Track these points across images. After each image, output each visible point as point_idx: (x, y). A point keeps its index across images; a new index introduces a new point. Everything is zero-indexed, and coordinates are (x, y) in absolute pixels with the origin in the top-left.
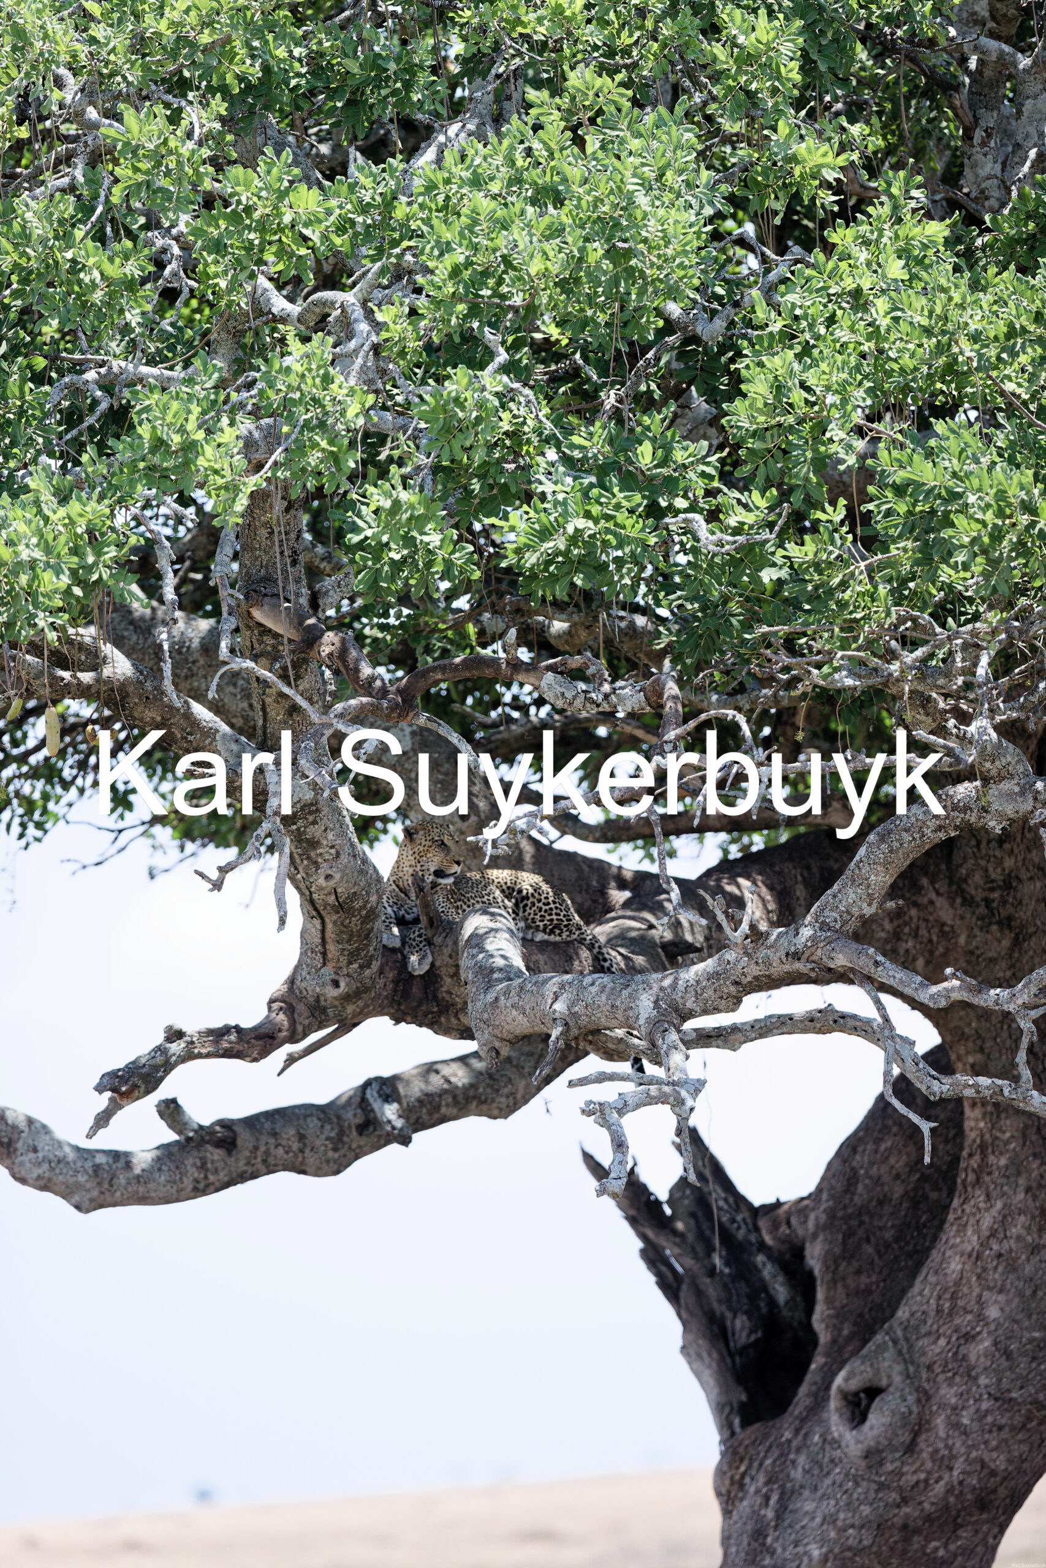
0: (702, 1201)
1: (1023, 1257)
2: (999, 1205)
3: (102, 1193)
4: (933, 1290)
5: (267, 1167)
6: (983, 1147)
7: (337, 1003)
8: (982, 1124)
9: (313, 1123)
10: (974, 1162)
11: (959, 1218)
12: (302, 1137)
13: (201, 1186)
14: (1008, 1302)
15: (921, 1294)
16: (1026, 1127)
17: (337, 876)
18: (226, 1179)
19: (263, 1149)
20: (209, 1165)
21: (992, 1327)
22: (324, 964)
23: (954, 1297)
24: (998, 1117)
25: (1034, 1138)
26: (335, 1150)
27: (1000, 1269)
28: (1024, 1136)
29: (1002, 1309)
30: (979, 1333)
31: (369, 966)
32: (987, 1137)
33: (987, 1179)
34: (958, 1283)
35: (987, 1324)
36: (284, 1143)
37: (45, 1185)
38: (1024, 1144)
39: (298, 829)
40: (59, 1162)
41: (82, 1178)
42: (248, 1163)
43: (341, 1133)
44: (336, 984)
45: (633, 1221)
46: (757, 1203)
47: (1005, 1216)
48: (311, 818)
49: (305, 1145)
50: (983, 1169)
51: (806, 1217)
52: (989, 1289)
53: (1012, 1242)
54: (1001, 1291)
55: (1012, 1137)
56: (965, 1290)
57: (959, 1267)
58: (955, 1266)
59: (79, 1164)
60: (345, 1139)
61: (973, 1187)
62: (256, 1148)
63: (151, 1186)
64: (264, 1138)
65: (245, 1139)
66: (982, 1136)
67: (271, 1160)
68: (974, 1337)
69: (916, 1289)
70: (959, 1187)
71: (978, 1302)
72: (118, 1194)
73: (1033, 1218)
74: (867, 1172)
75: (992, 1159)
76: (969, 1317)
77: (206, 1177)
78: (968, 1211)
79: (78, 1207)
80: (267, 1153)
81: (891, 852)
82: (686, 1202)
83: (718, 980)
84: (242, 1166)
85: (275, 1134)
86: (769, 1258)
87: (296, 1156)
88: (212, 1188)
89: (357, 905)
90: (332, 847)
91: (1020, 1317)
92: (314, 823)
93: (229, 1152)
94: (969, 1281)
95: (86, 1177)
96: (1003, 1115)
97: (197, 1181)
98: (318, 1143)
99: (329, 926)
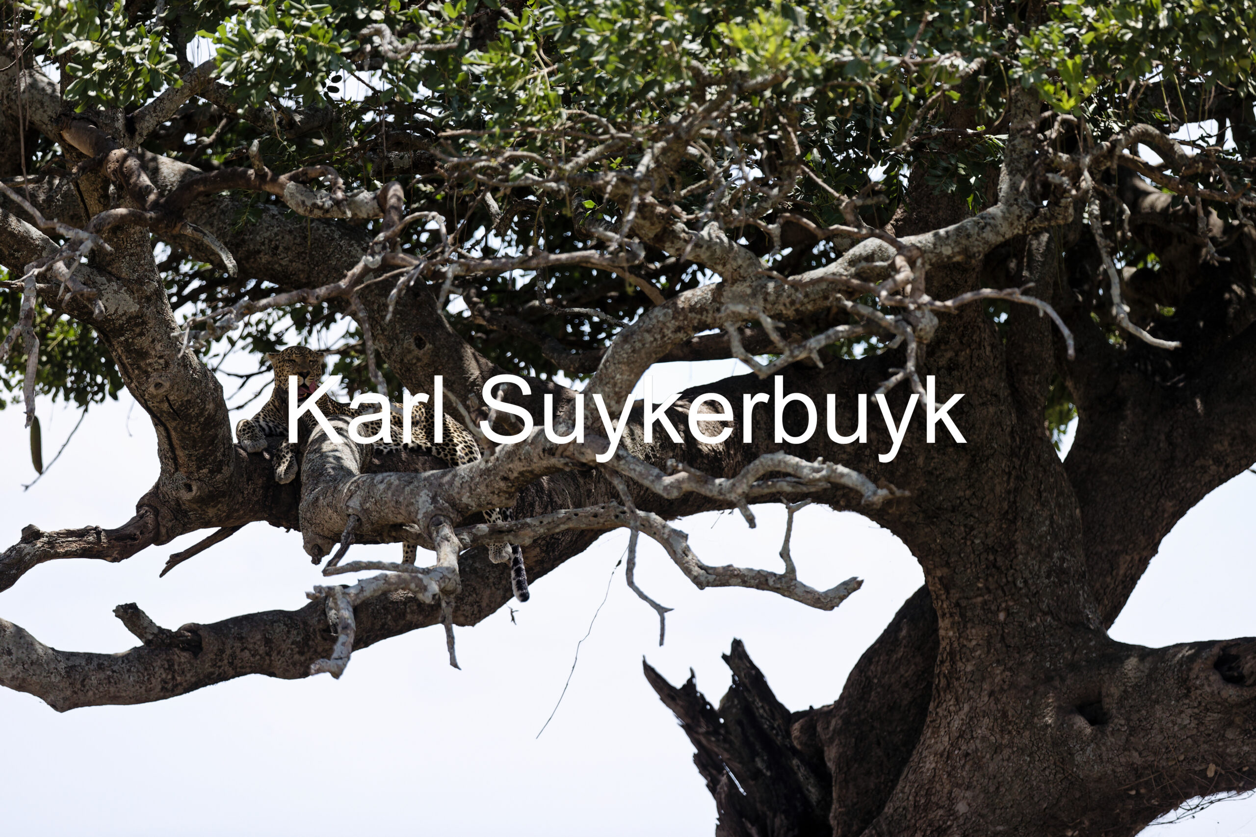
0: (748, 710)
1: (988, 756)
2: (966, 708)
3: (76, 693)
4: (912, 787)
5: (235, 669)
6: (952, 654)
7: (195, 506)
8: (951, 633)
9: (280, 628)
10: (945, 669)
11: (934, 721)
12: (268, 642)
13: (170, 686)
14: (974, 798)
15: (902, 792)
16: (990, 636)
17: (167, 385)
18: (193, 680)
19: (228, 652)
20: (176, 667)
21: (961, 821)
22: (177, 470)
23: (928, 793)
24: (965, 626)
25: (998, 645)
26: (301, 653)
27: (967, 767)
28: (989, 644)
29: (969, 805)
30: (950, 827)
31: (219, 471)
32: (956, 645)
33: (956, 684)
34: (931, 781)
35: (957, 818)
36: (251, 646)
37: (20, 688)
38: (989, 652)
39: (126, 340)
40: (32, 663)
41: (55, 679)
42: (214, 665)
43: (307, 638)
44: (189, 488)
45: (689, 729)
46: (792, 710)
47: (971, 719)
48: (138, 330)
49: (271, 648)
50: (953, 674)
51: (829, 723)
52: (958, 786)
53: (978, 741)
54: (968, 788)
55: (978, 645)
56: (938, 787)
57: (933, 765)
58: (929, 764)
59: (52, 666)
60: (310, 643)
61: (945, 692)
62: (222, 651)
63: (121, 686)
64: (230, 642)
65: (210, 644)
66: (951, 645)
67: (237, 662)
68: (945, 830)
69: (899, 787)
70: (934, 692)
71: (949, 799)
72: (91, 693)
73: (996, 720)
74: (879, 681)
75: (960, 664)
76: (941, 812)
77: (173, 678)
78: (941, 714)
79: (54, 706)
80: (233, 656)
81: (634, 351)
82: (734, 710)
83: (489, 476)
84: (208, 667)
85: (241, 639)
86: (801, 761)
87: (262, 658)
88: (180, 688)
89: (194, 412)
90: (161, 357)
91: (985, 811)
92: (141, 334)
93: (195, 655)
94: (941, 778)
95: (58, 678)
96: (969, 625)
97: (165, 682)
98: (284, 647)
99: (173, 433)
